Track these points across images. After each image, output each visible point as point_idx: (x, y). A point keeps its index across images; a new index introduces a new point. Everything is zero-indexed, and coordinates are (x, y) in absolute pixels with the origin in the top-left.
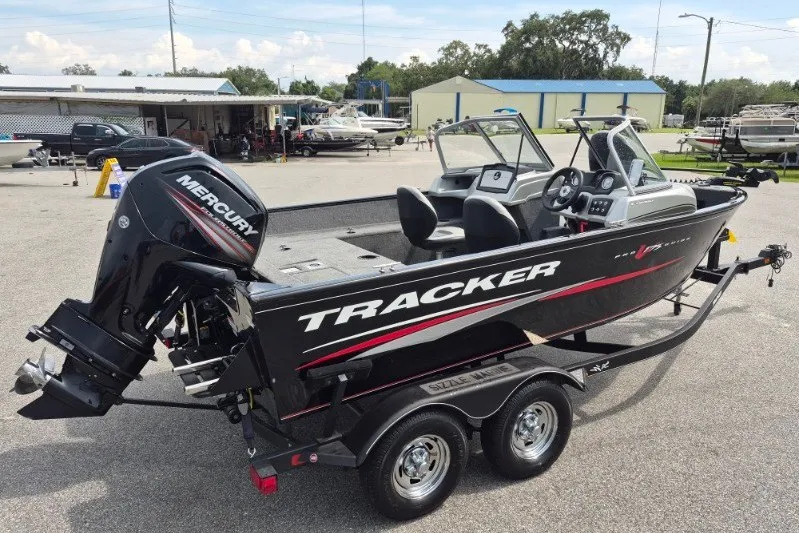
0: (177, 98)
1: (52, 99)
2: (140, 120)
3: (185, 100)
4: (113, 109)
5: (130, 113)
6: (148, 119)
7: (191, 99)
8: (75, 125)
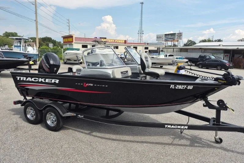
0: (235, 48)
1: (200, 48)
2: (223, 55)
3: (238, 48)
4: (216, 51)
5: (221, 52)
6: (225, 54)
7: (240, 48)
8: (200, 55)
